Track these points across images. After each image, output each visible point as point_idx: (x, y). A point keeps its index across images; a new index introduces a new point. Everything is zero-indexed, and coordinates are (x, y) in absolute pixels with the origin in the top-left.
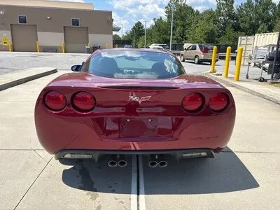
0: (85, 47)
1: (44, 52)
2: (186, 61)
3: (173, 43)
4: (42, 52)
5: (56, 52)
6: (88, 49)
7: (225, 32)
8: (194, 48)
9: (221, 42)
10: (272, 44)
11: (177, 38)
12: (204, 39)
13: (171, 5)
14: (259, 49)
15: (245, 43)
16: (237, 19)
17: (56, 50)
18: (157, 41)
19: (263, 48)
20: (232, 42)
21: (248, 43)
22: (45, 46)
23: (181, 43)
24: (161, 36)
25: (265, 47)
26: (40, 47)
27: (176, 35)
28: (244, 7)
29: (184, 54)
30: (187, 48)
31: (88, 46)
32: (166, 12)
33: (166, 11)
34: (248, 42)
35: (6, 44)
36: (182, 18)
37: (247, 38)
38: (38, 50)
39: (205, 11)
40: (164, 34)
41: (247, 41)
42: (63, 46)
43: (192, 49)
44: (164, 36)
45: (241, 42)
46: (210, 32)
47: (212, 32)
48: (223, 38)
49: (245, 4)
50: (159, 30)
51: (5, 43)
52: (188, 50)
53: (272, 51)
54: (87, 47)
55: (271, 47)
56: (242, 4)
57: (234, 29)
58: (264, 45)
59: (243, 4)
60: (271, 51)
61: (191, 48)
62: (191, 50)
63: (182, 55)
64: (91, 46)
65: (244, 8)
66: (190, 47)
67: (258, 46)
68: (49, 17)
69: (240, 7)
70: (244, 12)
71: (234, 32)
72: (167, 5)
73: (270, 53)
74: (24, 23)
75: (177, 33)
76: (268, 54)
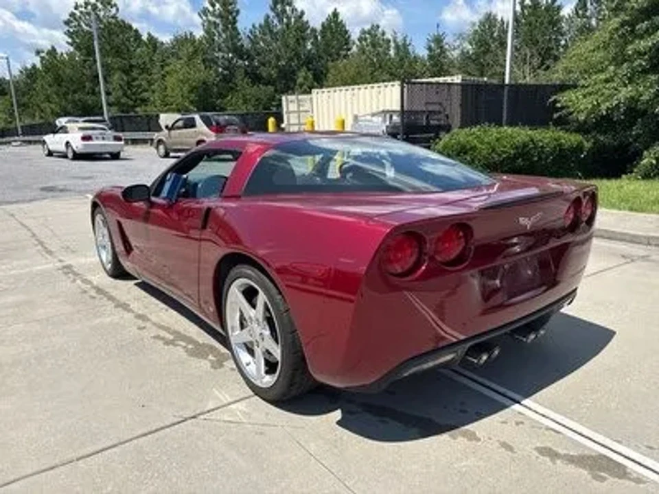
2: (172, 154)
3: (110, 115)
7: (233, 86)
8: (190, 124)
9: (229, 108)
10: (390, 109)
11: (119, 102)
12: (192, 102)
13: (80, 18)
14: (362, 121)
15: (296, 109)
16: (250, 58)
18: (57, 109)
19: (369, 118)
20: (253, 106)
21: (301, 109)
23: (132, 114)
24: (70, 97)
25: (373, 115)
27: (113, 94)
28: (260, 32)
29: (164, 139)
30: (170, 125)
32: (69, 34)
33: (68, 31)
34: (303, 106)
36: (117, 52)
37: (297, 99)
39: (176, 37)
40: (75, 92)
41: (299, 106)
43: (186, 126)
44: (77, 96)
45: (288, 108)
46: (200, 84)
47: (204, 86)
48: (232, 98)
49: (260, 26)
50: (58, 81)
52: (174, 129)
53: (390, 123)
55: (388, 116)
56: (254, 26)
57: (250, 80)
58: (369, 111)
59: (257, 25)
60: (388, 123)
61: (180, 124)
62: (179, 128)
63: (160, 141)
65: (260, 36)
66: (177, 121)
67: (356, 113)
69: (251, 32)
70: (261, 43)
71: (251, 85)
72: (66, 17)
73: (387, 127)
75: (114, 89)
76: (384, 128)
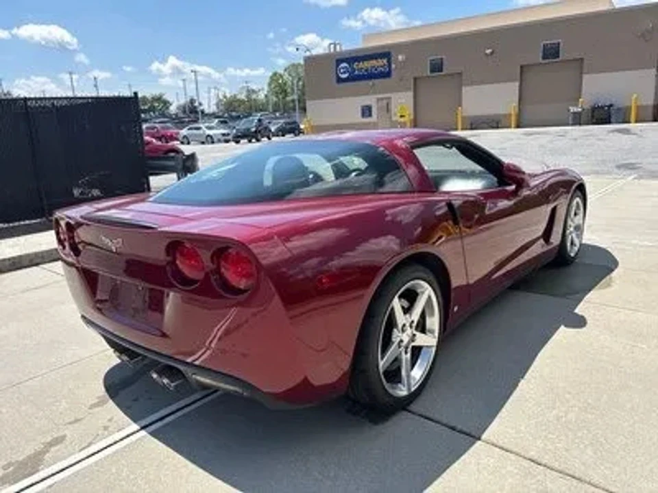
0: (569, 110)
1: (472, 129)
4: (466, 129)
5: (498, 127)
6: (574, 113)
17: (498, 123)
22: (476, 117)
26: (463, 118)
31: (576, 105)
35: (402, 120)
38: (460, 127)
42: (513, 113)
51: (402, 116)
54: (573, 109)
64: (587, 106)
68: (488, 51)
74: (439, 71)
